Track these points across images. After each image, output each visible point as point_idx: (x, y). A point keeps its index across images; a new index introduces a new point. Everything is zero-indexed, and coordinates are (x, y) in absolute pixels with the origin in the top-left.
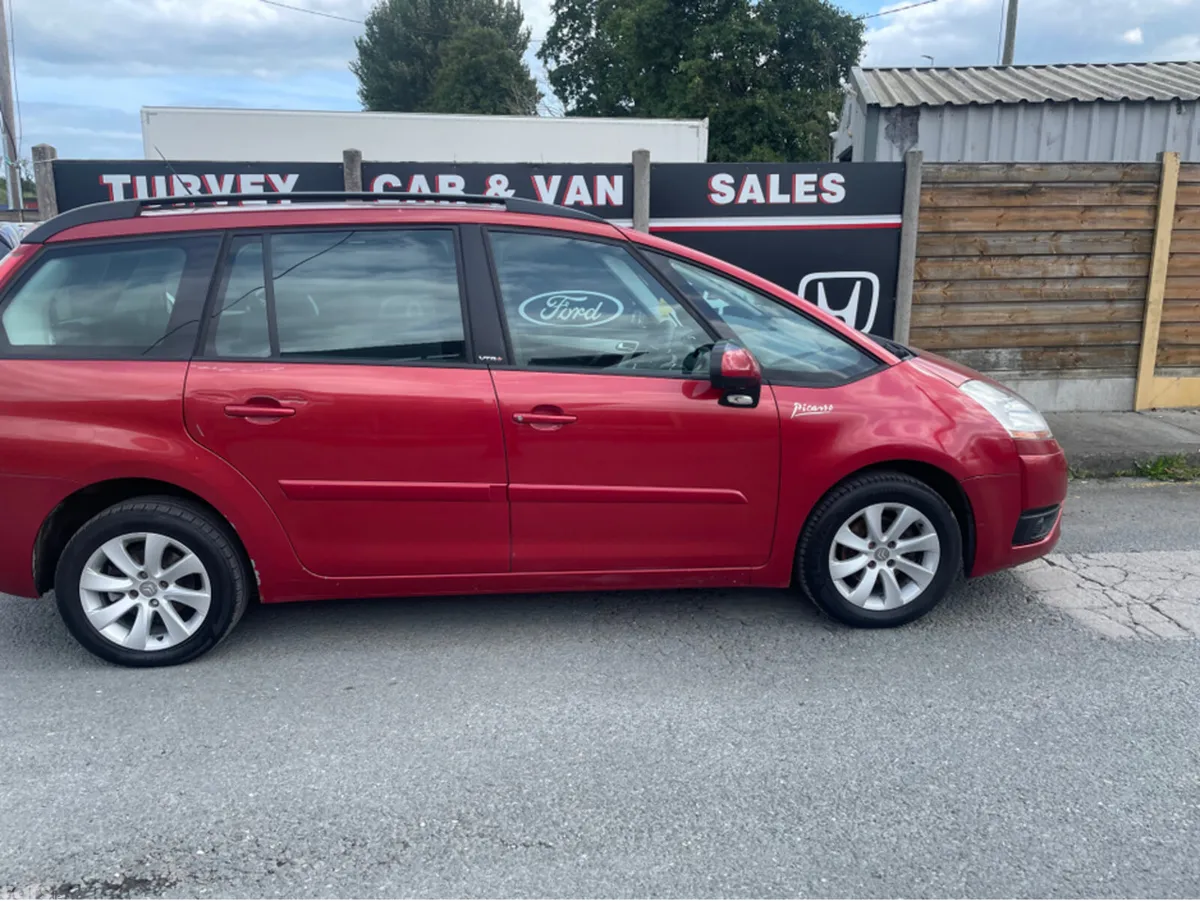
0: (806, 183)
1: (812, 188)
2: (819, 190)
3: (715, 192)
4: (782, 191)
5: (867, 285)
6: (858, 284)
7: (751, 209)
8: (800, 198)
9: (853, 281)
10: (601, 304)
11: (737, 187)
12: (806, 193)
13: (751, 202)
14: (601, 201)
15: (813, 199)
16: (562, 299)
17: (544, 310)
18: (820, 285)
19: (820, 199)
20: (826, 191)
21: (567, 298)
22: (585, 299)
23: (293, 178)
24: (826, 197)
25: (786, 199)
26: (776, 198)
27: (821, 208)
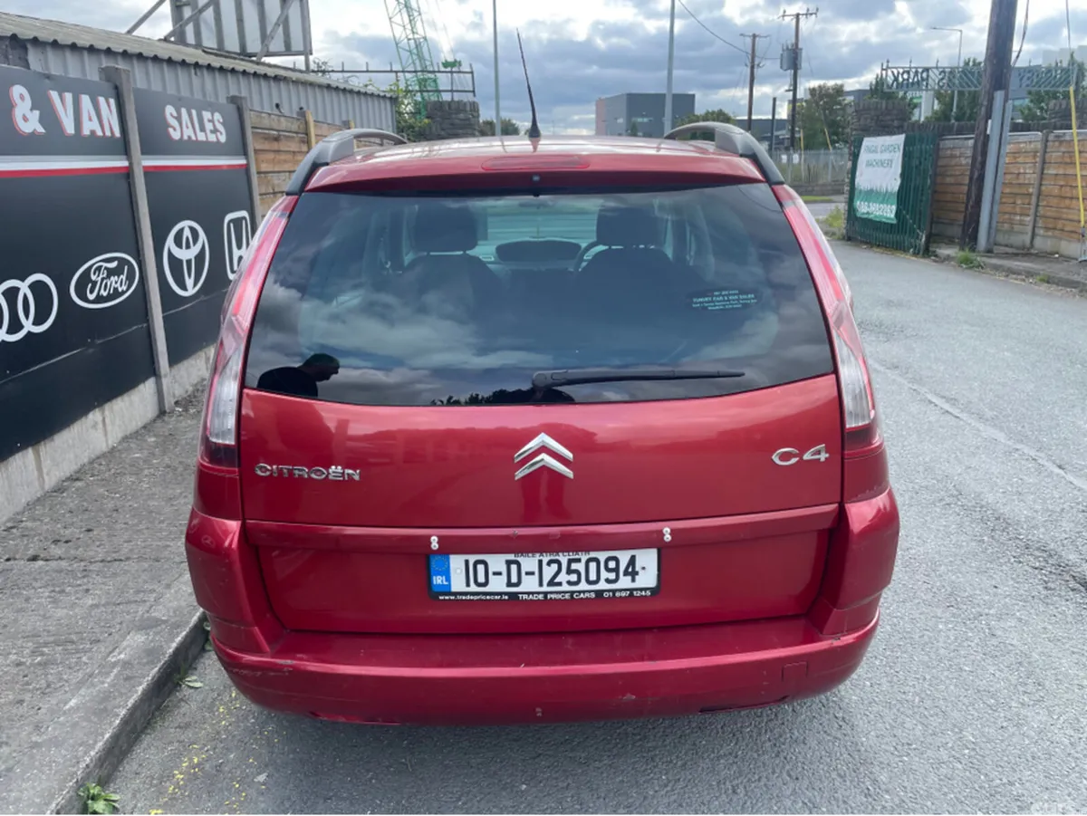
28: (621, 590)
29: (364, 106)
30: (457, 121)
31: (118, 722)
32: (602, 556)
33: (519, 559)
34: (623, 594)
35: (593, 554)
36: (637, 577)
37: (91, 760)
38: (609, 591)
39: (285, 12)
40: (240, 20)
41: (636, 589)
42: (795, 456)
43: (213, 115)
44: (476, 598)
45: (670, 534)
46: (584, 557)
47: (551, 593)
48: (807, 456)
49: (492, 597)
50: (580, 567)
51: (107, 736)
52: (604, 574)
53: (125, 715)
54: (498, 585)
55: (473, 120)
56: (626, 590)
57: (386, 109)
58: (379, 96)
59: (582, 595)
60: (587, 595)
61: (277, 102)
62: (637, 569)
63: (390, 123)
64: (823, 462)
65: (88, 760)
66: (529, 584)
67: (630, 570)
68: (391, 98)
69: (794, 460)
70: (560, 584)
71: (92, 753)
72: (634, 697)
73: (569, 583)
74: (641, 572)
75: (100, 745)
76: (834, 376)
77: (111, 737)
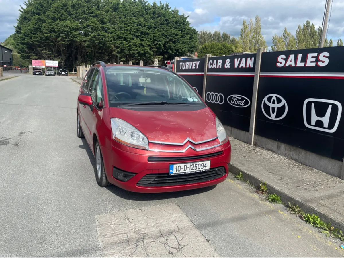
0: (312, 57)
1: (314, 59)
2: (317, 60)
3: (279, 62)
4: (302, 61)
5: (335, 107)
6: (330, 106)
7: (290, 69)
8: (309, 64)
9: (328, 104)
10: (244, 100)
11: (286, 60)
12: (312, 62)
13: (290, 66)
14: (248, 66)
15: (314, 64)
16: (236, 97)
17: (232, 100)
18: (313, 104)
19: (317, 64)
20: (320, 61)
21: (237, 97)
22: (240, 98)
23: (199, 62)
24: (320, 64)
25: (303, 64)
26: (300, 64)
27: (317, 69)
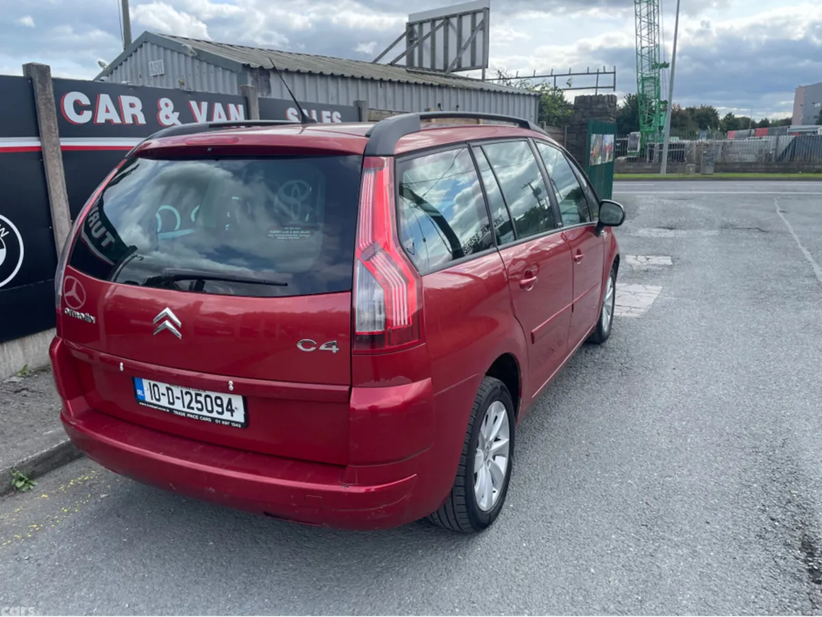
28: (224, 420)
29: (522, 104)
30: (595, 110)
31: (56, 446)
32: (213, 395)
33: (172, 387)
34: (226, 423)
35: (208, 393)
36: (234, 414)
37: (28, 460)
38: (219, 419)
39: (474, 36)
40: (446, 48)
41: (233, 422)
42: (314, 346)
43: (332, 113)
44: (155, 407)
45: (233, 386)
46: (204, 394)
47: (189, 413)
48: (323, 347)
49: (161, 409)
50: (201, 399)
51: (45, 451)
52: (216, 408)
53: (63, 444)
54: (164, 402)
55: (609, 110)
56: (228, 421)
57: (530, 104)
58: (524, 95)
59: (204, 419)
60: (207, 419)
61: (440, 102)
62: (233, 408)
63: (533, 114)
64: (334, 354)
65: (25, 459)
66: (178, 405)
67: (229, 407)
68: (535, 96)
69: (313, 349)
70: (193, 408)
71: (30, 457)
72: (214, 490)
73: (198, 409)
74: (235, 410)
75: (37, 454)
76: (350, 293)
77: (47, 452)
